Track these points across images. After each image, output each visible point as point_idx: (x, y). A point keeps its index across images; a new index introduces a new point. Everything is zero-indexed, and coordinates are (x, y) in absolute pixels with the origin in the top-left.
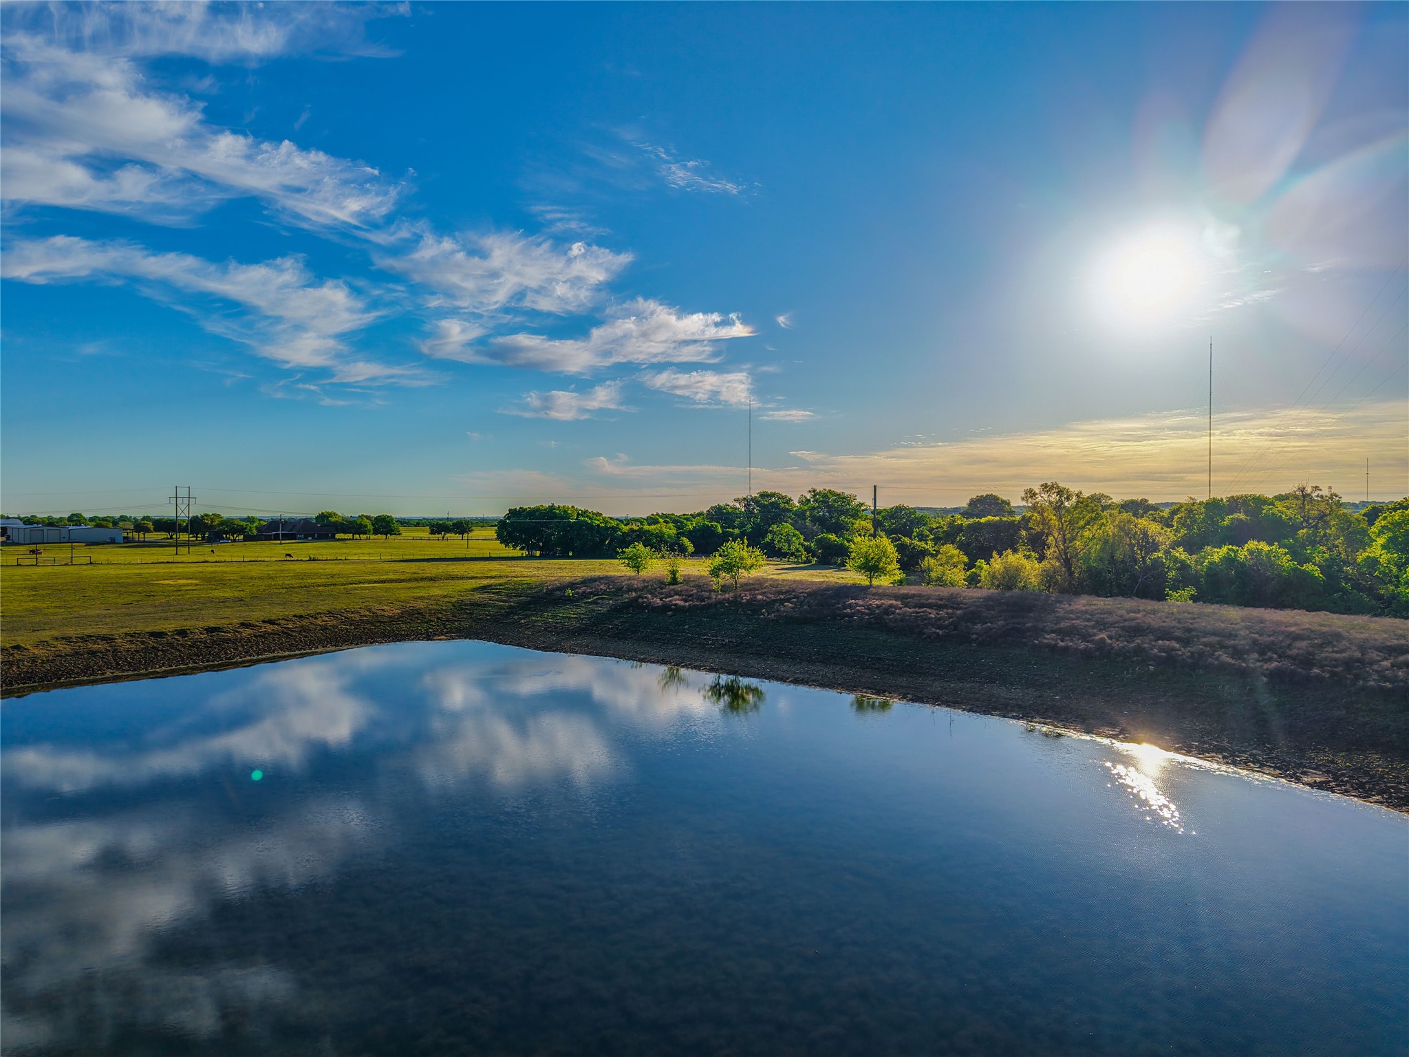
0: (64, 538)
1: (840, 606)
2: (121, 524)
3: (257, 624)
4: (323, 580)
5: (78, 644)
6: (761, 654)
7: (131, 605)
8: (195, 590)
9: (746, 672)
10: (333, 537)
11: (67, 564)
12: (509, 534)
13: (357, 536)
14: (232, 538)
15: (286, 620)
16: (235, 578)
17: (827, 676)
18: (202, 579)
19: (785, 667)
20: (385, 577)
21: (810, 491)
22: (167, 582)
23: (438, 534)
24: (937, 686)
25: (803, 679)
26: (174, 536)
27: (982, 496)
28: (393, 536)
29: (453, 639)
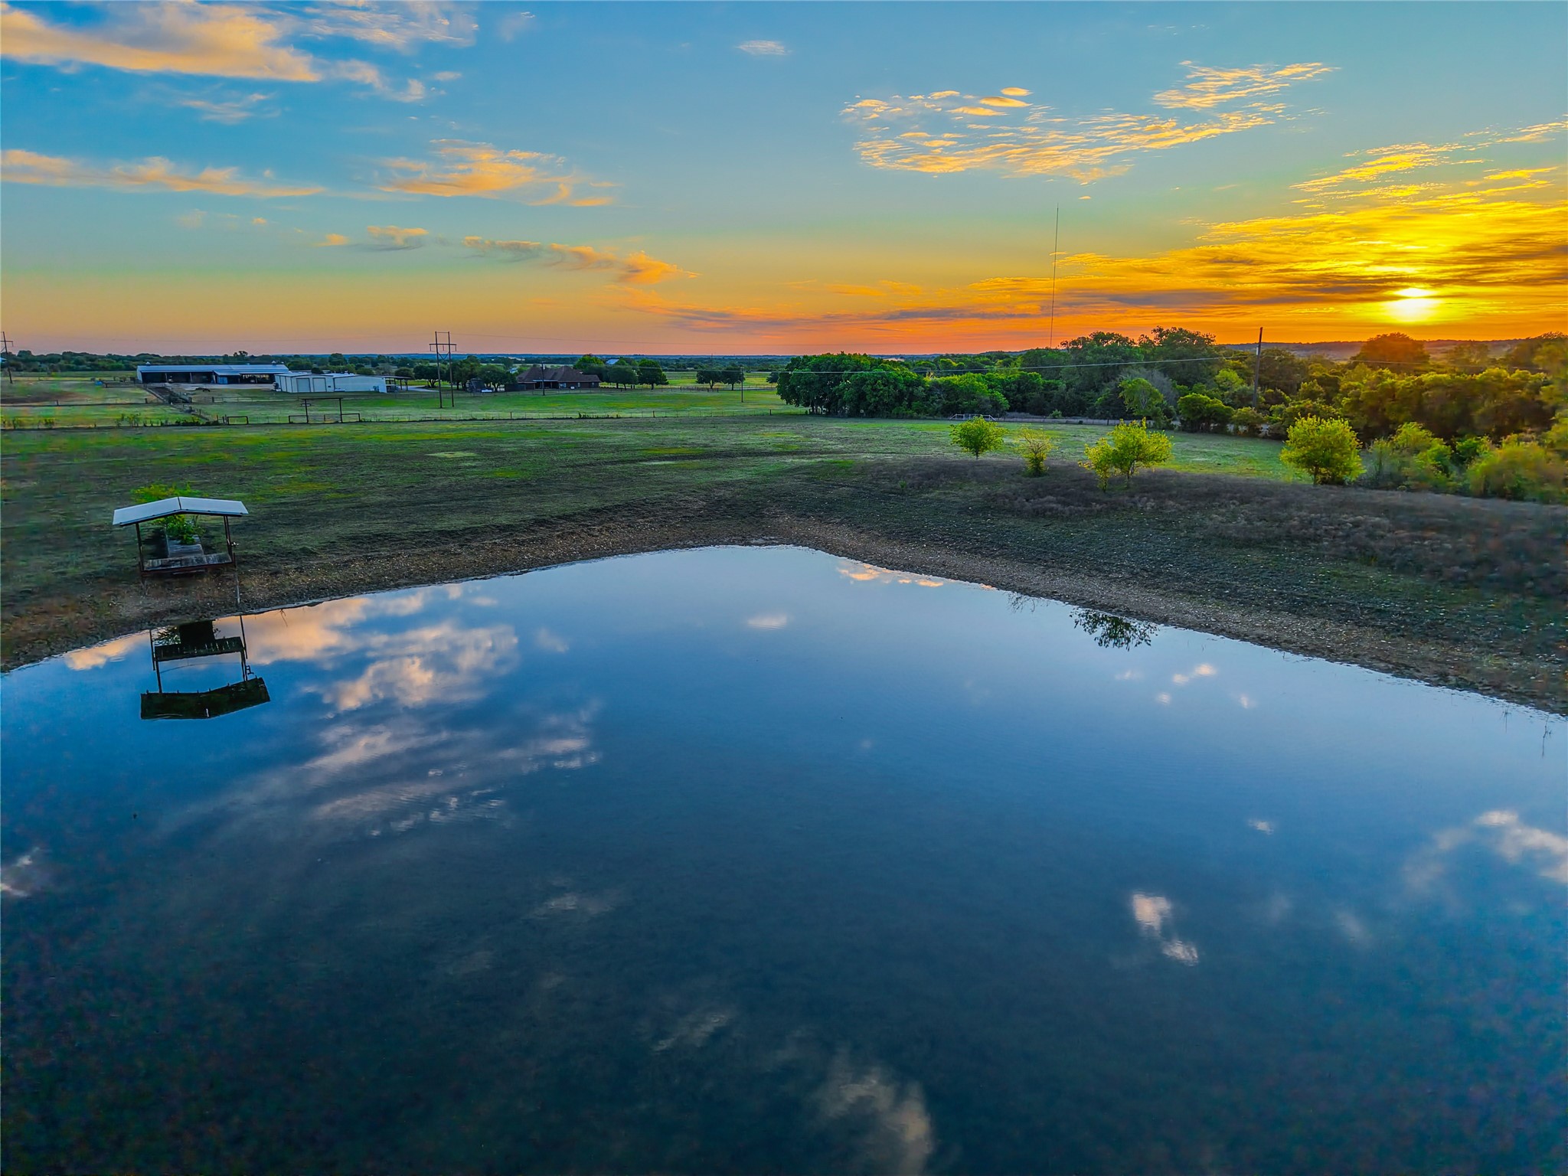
0: (329, 387)
1: (1295, 523)
2: (380, 365)
3: (552, 520)
4: (608, 455)
5: (365, 546)
6: (1195, 593)
7: (412, 489)
8: (475, 467)
9: (1181, 621)
10: (596, 386)
11: (337, 422)
12: (793, 388)
13: (621, 386)
14: (492, 386)
15: (583, 515)
16: (513, 449)
17: (1304, 635)
18: (479, 450)
19: (1236, 616)
20: (674, 451)
21: (1154, 331)
22: (442, 455)
23: (706, 383)
24: (1490, 663)
25: (1270, 639)
26: (436, 384)
27: (1385, 336)
28: (660, 386)
29: (773, 544)
